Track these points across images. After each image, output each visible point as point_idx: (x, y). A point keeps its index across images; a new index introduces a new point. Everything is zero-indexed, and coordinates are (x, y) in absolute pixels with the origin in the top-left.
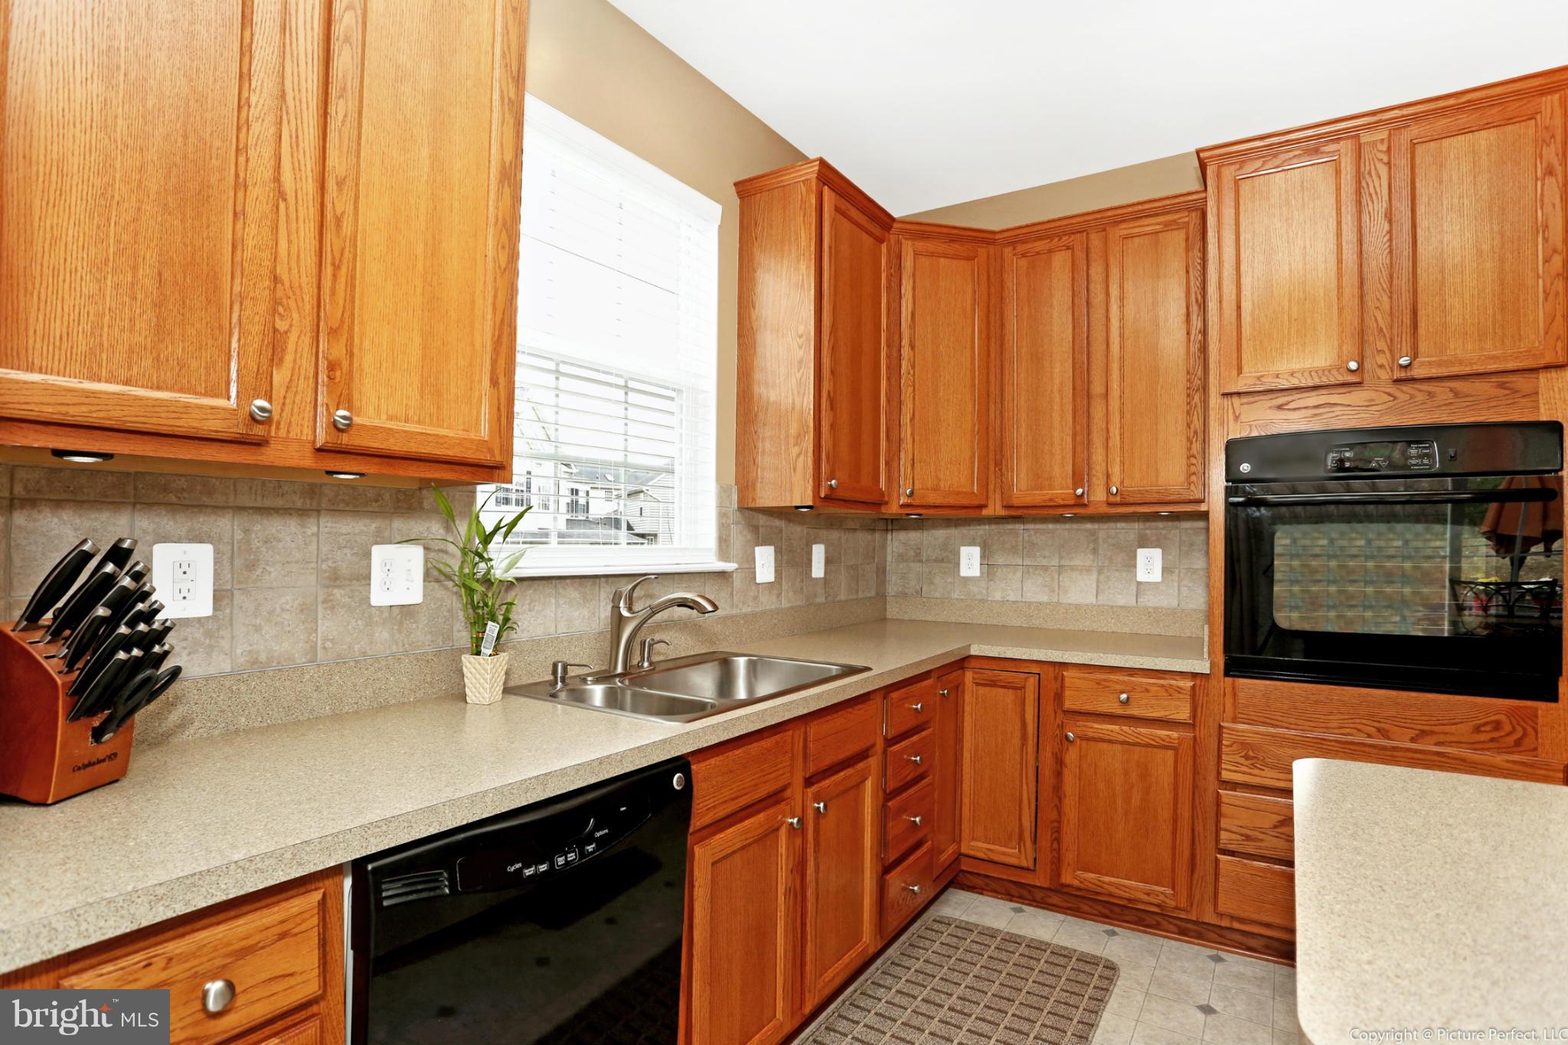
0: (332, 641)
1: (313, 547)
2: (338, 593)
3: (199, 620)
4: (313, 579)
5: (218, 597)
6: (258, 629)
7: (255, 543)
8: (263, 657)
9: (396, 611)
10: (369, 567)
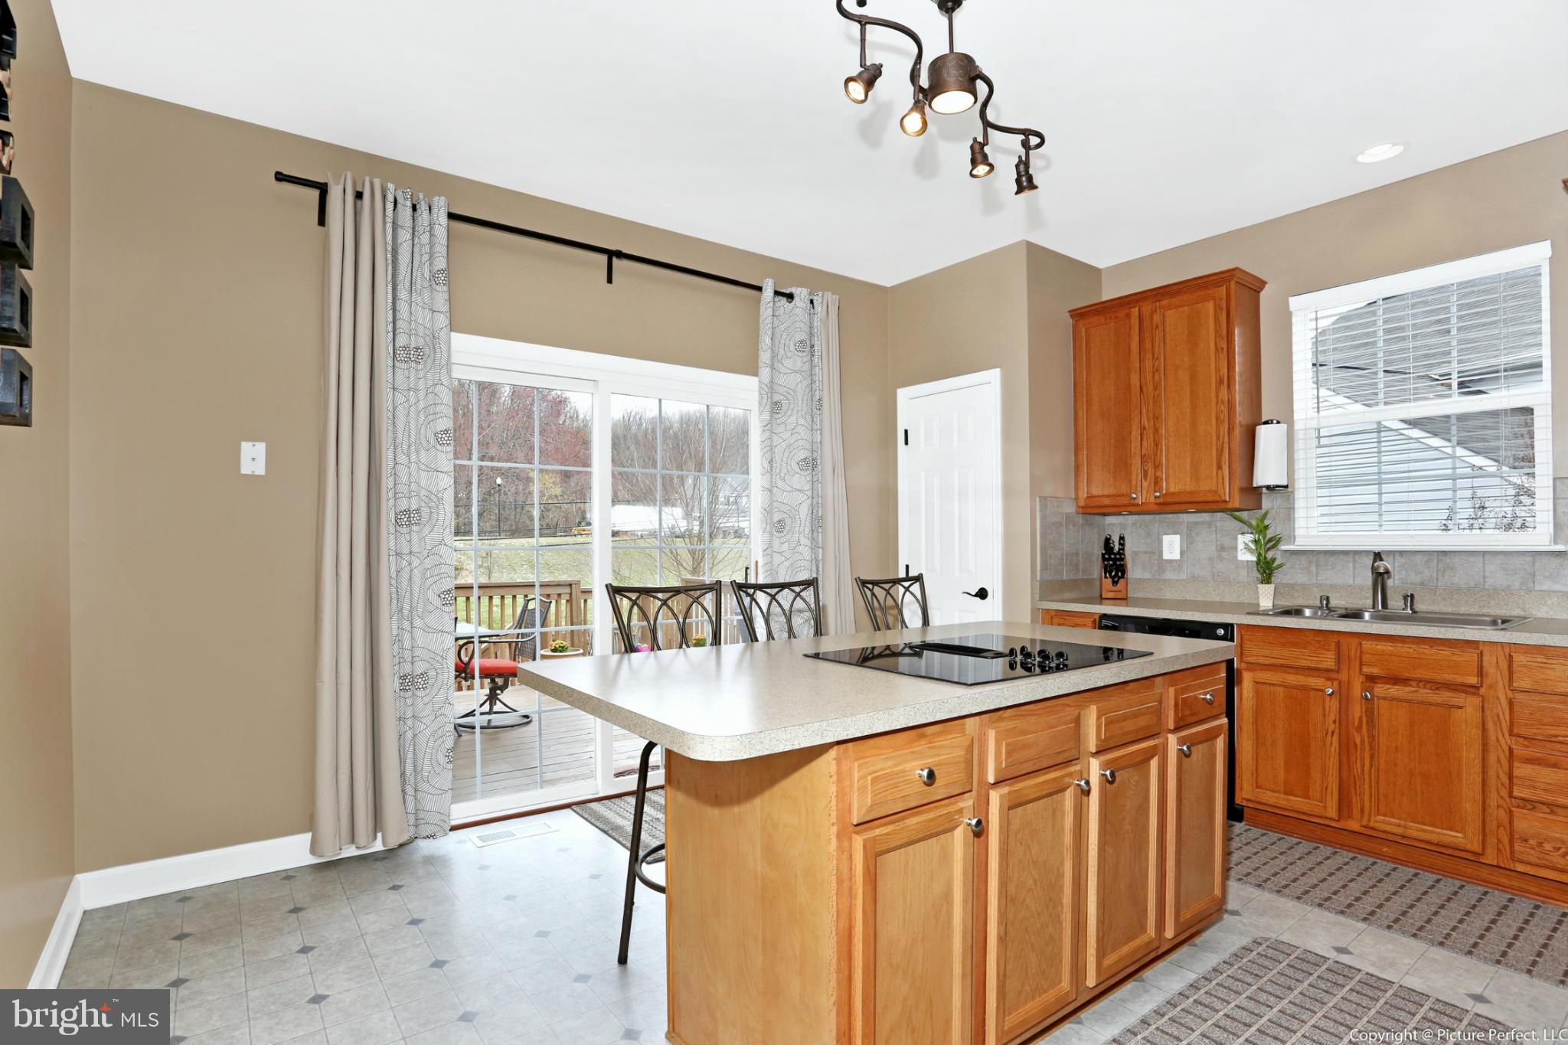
0: (1222, 573)
1: (1214, 536)
2: (1224, 554)
3: (1176, 560)
4: (1214, 548)
5: (1182, 553)
6: (1194, 565)
7: (1193, 535)
8: (1196, 575)
9: (1250, 563)
10: (1237, 544)
